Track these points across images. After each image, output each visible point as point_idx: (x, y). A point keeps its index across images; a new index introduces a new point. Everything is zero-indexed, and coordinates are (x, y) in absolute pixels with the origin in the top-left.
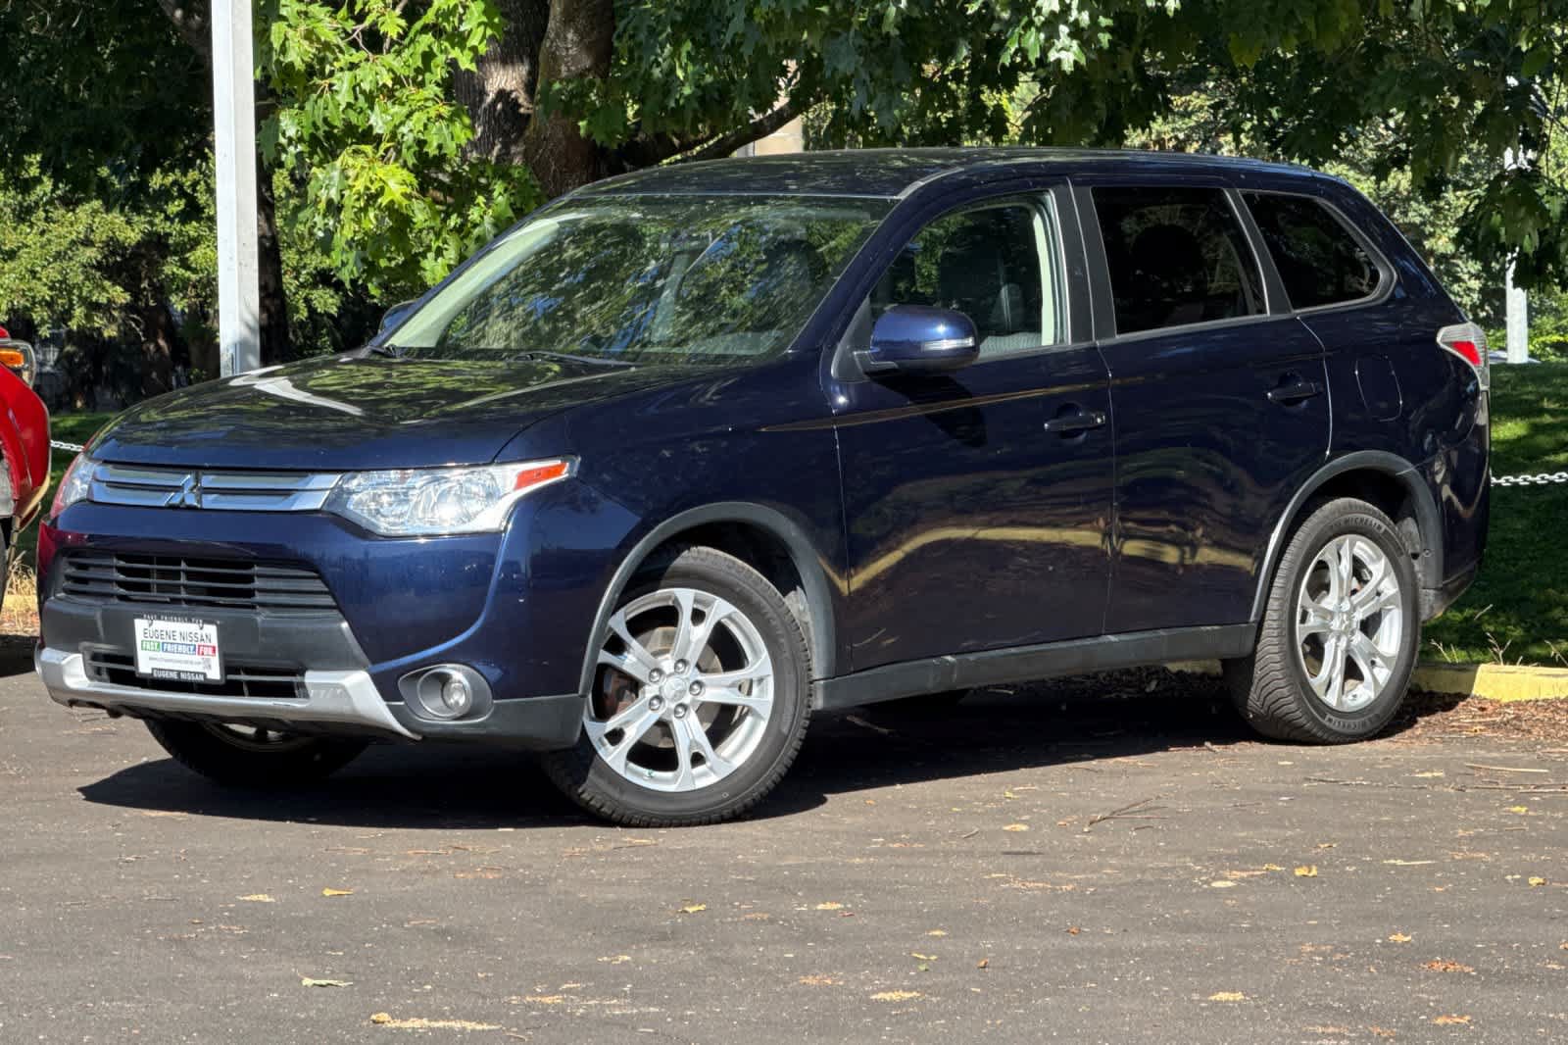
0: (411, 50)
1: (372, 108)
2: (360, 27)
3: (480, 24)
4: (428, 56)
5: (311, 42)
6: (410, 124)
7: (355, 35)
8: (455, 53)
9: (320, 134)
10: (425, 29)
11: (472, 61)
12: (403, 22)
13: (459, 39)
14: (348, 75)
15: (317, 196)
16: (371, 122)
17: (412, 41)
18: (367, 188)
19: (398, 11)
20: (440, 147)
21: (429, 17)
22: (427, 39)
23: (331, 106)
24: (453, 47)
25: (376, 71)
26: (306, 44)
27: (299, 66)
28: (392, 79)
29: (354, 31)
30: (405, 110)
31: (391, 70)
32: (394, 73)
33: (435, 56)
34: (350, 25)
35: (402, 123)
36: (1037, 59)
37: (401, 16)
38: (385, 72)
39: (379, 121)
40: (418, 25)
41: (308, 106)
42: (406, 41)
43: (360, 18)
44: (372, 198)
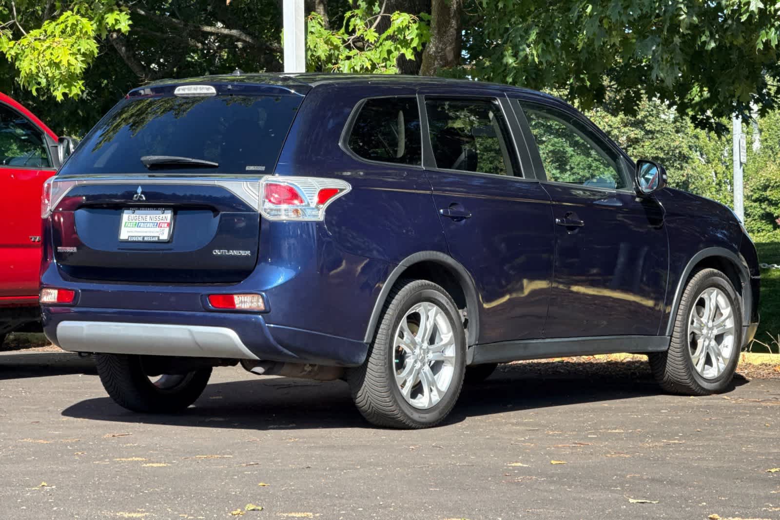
0: (380, 49)
2: (352, 38)
3: (417, 37)
4: (389, 52)
5: (328, 44)
7: (350, 42)
8: (403, 51)
10: (387, 39)
11: (412, 55)
12: (377, 35)
13: (405, 43)
14: (347, 62)
17: (381, 44)
19: (373, 29)
21: (390, 31)
22: (389, 44)
24: (402, 48)
25: (362, 60)
26: (326, 45)
27: (323, 57)
28: (371, 64)
29: (349, 40)
31: (370, 60)
32: (372, 61)
33: (392, 52)
34: (346, 37)
36: (776, 45)
37: (376, 32)
38: (367, 61)
40: (384, 36)
42: (378, 44)
43: (350, 34)
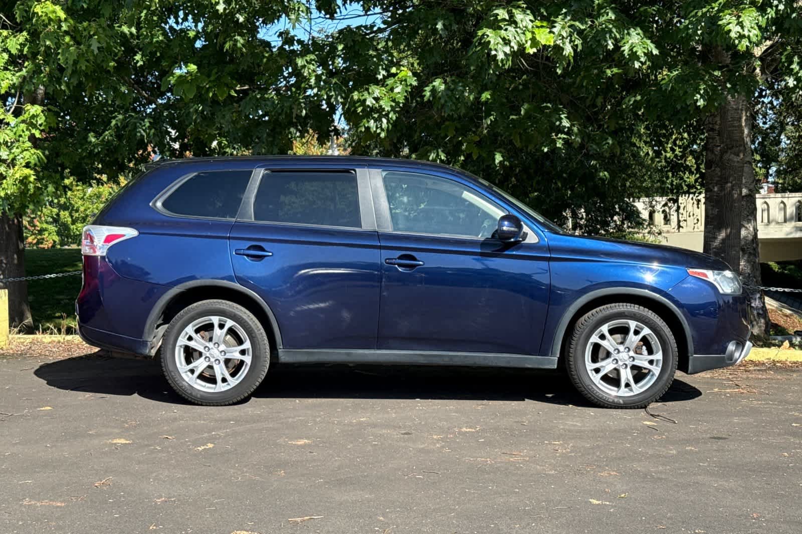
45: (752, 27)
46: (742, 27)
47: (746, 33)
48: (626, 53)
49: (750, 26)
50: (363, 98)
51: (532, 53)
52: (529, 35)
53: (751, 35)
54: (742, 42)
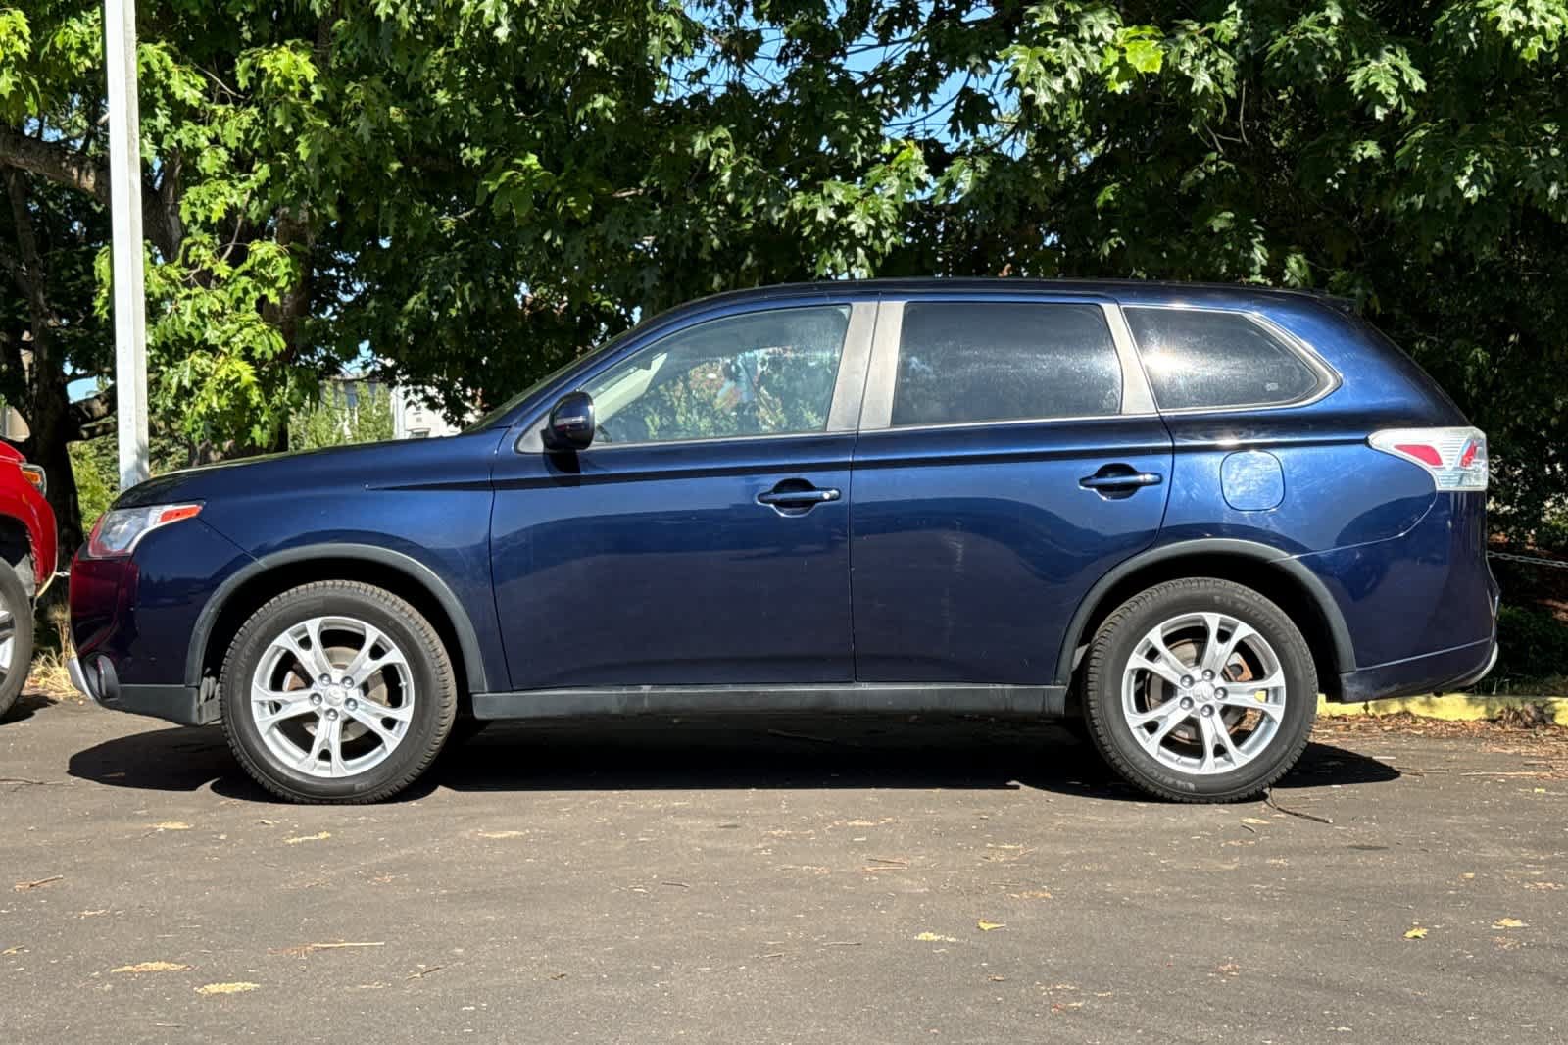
0: (234, 287)
1: (205, 326)
2: (194, 271)
3: (286, 274)
4: (246, 292)
6: (240, 337)
7: (190, 276)
8: (265, 291)
9: (170, 342)
10: (243, 274)
11: (277, 298)
12: (229, 268)
13: (269, 282)
14: (189, 303)
15: (169, 385)
16: (206, 336)
17: (235, 280)
18: (228, 376)
19: (224, 260)
20: (263, 353)
21: (247, 265)
22: (245, 280)
23: (178, 324)
24: (263, 287)
25: (209, 301)
29: (189, 274)
30: (236, 327)
31: (219, 300)
32: (222, 302)
33: (250, 292)
34: (185, 270)
35: (234, 336)
37: (228, 264)
38: (216, 302)
39: (212, 335)
40: (240, 270)
41: (159, 323)
42: (232, 281)
43: (191, 266)
44: (229, 384)
45: (1550, 11)
46: (1527, 12)
47: (1536, 23)
48: (1356, 88)
49: (1545, 9)
50: (812, 206)
51: (1119, 92)
52: (1113, 57)
53: (1548, 26)
54: (1530, 45)
